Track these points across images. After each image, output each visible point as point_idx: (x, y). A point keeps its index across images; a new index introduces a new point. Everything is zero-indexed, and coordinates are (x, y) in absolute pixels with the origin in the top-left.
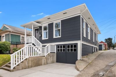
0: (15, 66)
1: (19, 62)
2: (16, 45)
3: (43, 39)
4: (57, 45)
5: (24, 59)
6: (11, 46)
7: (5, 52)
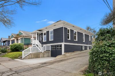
0: (24, 57)
1: (27, 55)
2: (28, 45)
3: (44, 41)
4: (51, 45)
5: (29, 54)
6: (25, 46)
7: (20, 50)
